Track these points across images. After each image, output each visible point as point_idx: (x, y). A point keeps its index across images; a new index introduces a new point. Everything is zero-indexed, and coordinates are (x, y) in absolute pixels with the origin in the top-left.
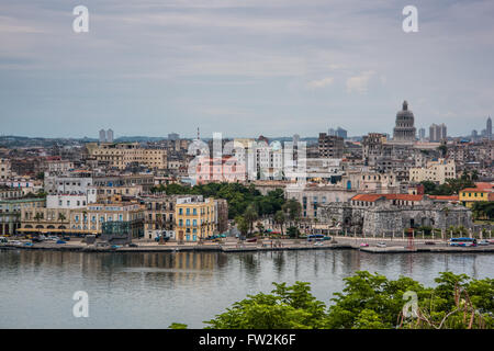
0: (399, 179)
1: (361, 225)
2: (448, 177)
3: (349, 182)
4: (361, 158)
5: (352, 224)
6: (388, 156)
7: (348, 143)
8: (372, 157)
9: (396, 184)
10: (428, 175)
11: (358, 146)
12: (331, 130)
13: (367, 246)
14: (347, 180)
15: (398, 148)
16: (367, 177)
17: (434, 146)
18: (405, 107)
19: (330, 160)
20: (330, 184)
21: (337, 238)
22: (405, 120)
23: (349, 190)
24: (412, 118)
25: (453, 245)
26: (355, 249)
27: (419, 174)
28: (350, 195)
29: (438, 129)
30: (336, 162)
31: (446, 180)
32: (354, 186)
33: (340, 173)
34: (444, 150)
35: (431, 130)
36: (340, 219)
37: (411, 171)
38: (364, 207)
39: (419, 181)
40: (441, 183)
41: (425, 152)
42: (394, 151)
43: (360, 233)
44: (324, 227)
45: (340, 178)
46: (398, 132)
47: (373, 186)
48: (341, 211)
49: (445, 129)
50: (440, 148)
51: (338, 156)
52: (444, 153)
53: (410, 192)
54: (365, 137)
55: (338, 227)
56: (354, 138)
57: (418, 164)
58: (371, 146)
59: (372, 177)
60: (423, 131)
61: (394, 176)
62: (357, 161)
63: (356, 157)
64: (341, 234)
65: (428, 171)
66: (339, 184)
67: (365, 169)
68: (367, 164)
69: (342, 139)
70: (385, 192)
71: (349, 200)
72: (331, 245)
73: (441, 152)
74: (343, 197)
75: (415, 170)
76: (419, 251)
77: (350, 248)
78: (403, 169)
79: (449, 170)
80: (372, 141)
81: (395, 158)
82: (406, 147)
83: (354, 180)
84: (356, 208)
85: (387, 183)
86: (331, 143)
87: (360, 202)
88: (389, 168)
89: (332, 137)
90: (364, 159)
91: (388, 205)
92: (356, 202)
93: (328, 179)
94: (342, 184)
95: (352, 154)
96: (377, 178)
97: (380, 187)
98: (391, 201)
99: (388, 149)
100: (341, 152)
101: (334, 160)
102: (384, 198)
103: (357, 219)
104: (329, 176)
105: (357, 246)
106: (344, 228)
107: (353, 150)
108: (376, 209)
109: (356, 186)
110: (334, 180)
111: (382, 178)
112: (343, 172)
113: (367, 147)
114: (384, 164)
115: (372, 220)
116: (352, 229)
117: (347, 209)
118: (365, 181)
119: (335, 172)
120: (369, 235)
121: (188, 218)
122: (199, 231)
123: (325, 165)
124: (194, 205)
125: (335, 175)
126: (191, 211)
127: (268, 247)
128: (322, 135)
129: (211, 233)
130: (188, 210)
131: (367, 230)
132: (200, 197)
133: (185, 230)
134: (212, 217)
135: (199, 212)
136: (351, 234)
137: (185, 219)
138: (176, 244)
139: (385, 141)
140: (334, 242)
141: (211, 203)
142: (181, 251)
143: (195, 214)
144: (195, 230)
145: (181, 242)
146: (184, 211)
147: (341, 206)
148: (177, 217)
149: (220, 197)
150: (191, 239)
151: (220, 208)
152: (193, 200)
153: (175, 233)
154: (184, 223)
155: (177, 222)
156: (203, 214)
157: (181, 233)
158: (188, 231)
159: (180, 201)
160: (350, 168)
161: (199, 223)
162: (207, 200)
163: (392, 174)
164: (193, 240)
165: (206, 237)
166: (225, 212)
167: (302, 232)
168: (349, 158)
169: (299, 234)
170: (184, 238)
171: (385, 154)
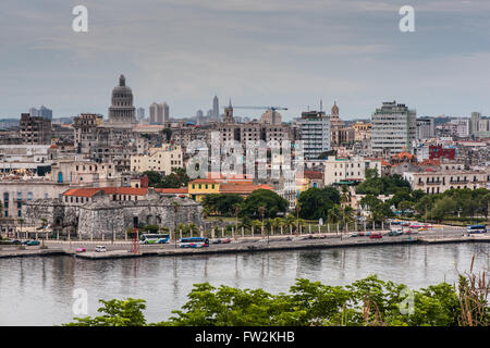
0: (119, 169)
1: (75, 225)
2: (174, 166)
3: (60, 174)
4: (72, 144)
5: (64, 225)
6: (105, 142)
7: (55, 126)
8: (86, 142)
9: (116, 175)
10: (152, 164)
11: (67, 129)
12: (33, 110)
13: (84, 251)
14: (57, 171)
15: (116, 131)
16: (81, 168)
17: (156, 129)
18: (122, 82)
19: (35, 146)
20: (36, 176)
21: (48, 242)
22: (122, 96)
23: (60, 183)
24: (131, 96)
25: (183, 247)
26: (69, 255)
27: (142, 164)
28: (62, 190)
29: (159, 108)
30: (44, 149)
31: (173, 169)
32: (66, 178)
33: (48, 163)
34: (168, 133)
35: (152, 109)
36: (50, 219)
37: (132, 159)
38: (80, 204)
39: (141, 171)
40: (168, 172)
41: (147, 136)
42: (111, 135)
43: (74, 236)
44: (31, 230)
45: (48, 169)
46: (114, 113)
47: (88, 179)
48: (51, 209)
49: (167, 109)
50: (164, 131)
51: (44, 142)
52: (168, 138)
53: (133, 184)
54: (76, 119)
55: (48, 230)
56: (61, 119)
57: (140, 151)
58: (85, 129)
59: (87, 167)
60: (142, 110)
61: (113, 166)
62: (67, 148)
63: (66, 143)
64: (52, 237)
65: (153, 158)
66: (47, 176)
67: (79, 158)
68: (79, 152)
69: (50, 121)
70: (104, 185)
71: (61, 195)
72: (40, 251)
73: (165, 136)
74: (54, 192)
75: (137, 158)
76: (145, 255)
77: (63, 254)
78: (122, 157)
79: (176, 158)
80: (85, 123)
81: (112, 144)
82: (125, 131)
83: (67, 171)
84: (69, 205)
85: (105, 174)
86: (36, 126)
87: (74, 198)
88: (107, 156)
89: (37, 118)
90: (76, 145)
91: (107, 201)
92: (69, 198)
93: (34, 170)
94: (51, 176)
95: (61, 139)
96: (93, 168)
97: (97, 179)
98: (111, 196)
99: (104, 133)
100: (48, 137)
101: (40, 146)
102: (102, 192)
103: (70, 219)
104: (34, 166)
105: (71, 252)
106: (55, 230)
107: (62, 134)
108: (94, 205)
109: (69, 179)
110: (42, 171)
111: (99, 167)
112: (52, 162)
113: (80, 130)
114: (100, 151)
115: (89, 220)
116: (64, 231)
117: (59, 206)
118: (80, 171)
119: (43, 162)
120: (86, 238)
123: (29, 153)
125: (42, 165)
128: (25, 116)
131: (83, 232)
136: (64, 237)
139: (100, 124)
140: (44, 247)
147: (50, 203)
160: (61, 156)
163: (110, 163)
167: (4, 236)
168: (58, 144)
169: (1, 238)
171: (101, 139)
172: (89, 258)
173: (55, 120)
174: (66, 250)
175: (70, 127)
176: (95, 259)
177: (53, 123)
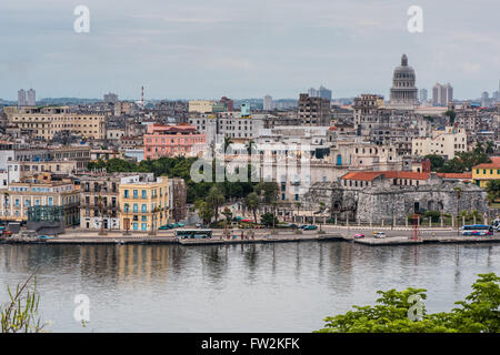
0: (400, 152)
1: (354, 210)
2: (458, 150)
3: (339, 156)
4: (352, 126)
5: (343, 209)
6: (385, 124)
7: (335, 107)
8: (366, 124)
9: (397, 159)
10: (435, 148)
11: (347, 111)
12: (312, 90)
13: (363, 236)
14: (336, 154)
15: (397, 113)
16: (360, 150)
17: (439, 111)
18: (404, 62)
19: (314, 128)
20: (314, 159)
21: (325, 227)
22: (404, 76)
23: (339, 166)
24: (413, 76)
25: (466, 234)
26: (347, 241)
27: (423, 147)
28: (341, 173)
29: (443, 89)
30: (322, 130)
31: (457, 153)
32: (345, 161)
33: (326, 145)
34: (451, 115)
35: (435, 90)
36: (329, 203)
37: (414, 142)
38: (359, 188)
39: (424, 154)
40: (451, 157)
41: (430, 119)
42: (392, 117)
43: (353, 221)
44: (308, 214)
45: (327, 152)
46: (396, 94)
47: (368, 162)
48: (329, 193)
49: (451, 90)
50: (447, 114)
51: (323, 123)
52: (452, 120)
53: (415, 168)
54: (357, 100)
55: (326, 214)
56: (340, 100)
57: (422, 133)
58: (365, 111)
59: (367, 150)
60: (425, 91)
61: (394, 150)
62: (346, 130)
63: (346, 125)
64: (330, 221)
65: (435, 142)
66: (326, 159)
67: (359, 140)
68: (359, 134)
69: (329, 102)
70: (384, 169)
71: (340, 179)
72: (317, 236)
73: (448, 118)
74: (332, 176)
75: (419, 141)
76: (426, 242)
77: (341, 239)
78: (403, 140)
79: (459, 142)
80: (366, 104)
81: (393, 126)
82: (407, 112)
83: (346, 154)
84: (348, 189)
85: (385, 158)
86: (314, 107)
87: (354, 182)
88: (388, 138)
89: (315, 99)
90: (356, 127)
91: (387, 185)
92: (348, 182)
94: (330, 159)
95: (341, 120)
96: (374, 151)
97: (377, 163)
98: (392, 180)
99: (385, 115)
100: (327, 118)
101: (319, 128)
102: (383, 176)
103: (349, 204)
104: (313, 148)
105: (349, 237)
106: (333, 214)
107: (342, 116)
108: (373, 190)
109: (348, 162)
110: (320, 153)
111: (380, 150)
112: (331, 144)
113: (360, 111)
114: (381, 133)
115: (368, 205)
116: (343, 216)
117: (337, 190)
118: (360, 155)
119: (321, 144)
120: (365, 223)
121: (135, 201)
122: (149, 219)
123: (308, 135)
124: (143, 185)
125: (320, 147)
126: (140, 194)
127: (239, 239)
128: (303, 97)
129: (164, 223)
130: (136, 192)
131: (362, 217)
132: (150, 175)
133: (131, 218)
134: (166, 201)
135: (149, 194)
136: (342, 222)
137: (131, 203)
138: (121, 235)
139: (381, 105)
140: (321, 232)
141: (164, 183)
142: (127, 243)
143: (144, 197)
144: (144, 218)
145: (127, 232)
146: (131, 193)
147: (329, 186)
148: (121, 201)
149: (176, 176)
150: (140, 229)
151: (175, 190)
152: (141, 179)
153: (119, 221)
154: (131, 208)
155: (122, 207)
156: (154, 197)
157: (127, 220)
158: (136, 218)
159: (125, 181)
160: (340, 138)
161: (149, 209)
162: (159, 180)
163: (391, 146)
164: (142, 230)
165: (158, 226)
166: (183, 194)
167: (281, 220)
168: (337, 126)
169: (277, 222)
170: (132, 228)
171: (382, 121)
172: (368, 245)
173: (334, 101)
174: (344, 236)
175: (349, 108)
176: (374, 245)
177: (332, 103)
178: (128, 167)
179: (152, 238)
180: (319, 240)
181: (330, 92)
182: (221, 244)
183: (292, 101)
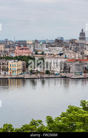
0: (81, 54)
1: (70, 69)
3: (66, 55)
4: (69, 47)
5: (66, 69)
7: (64, 42)
8: (72, 47)
9: (81, 56)
12: (59, 38)
13: (72, 76)
14: (65, 55)
15: (81, 44)
16: (71, 54)
18: (82, 30)
19: (59, 48)
20: (59, 56)
22: (82, 34)
23: (66, 58)
24: (85, 34)
27: (87, 53)
28: (66, 60)
30: (61, 48)
32: (67, 56)
33: (62, 52)
36: (63, 67)
37: (85, 51)
38: (71, 63)
39: (87, 55)
42: (79, 45)
43: (69, 72)
45: (62, 54)
46: (80, 39)
47: (73, 57)
48: (63, 65)
51: (61, 46)
53: (85, 58)
54: (70, 40)
55: (62, 70)
56: (66, 40)
57: (87, 49)
58: (72, 43)
59: (73, 53)
62: (67, 48)
63: (67, 47)
64: (63, 72)
66: (62, 56)
67: (71, 51)
68: (71, 49)
69: (63, 41)
70: (77, 58)
71: (66, 61)
72: (60, 76)
74: (64, 60)
77: (66, 77)
78: (82, 51)
80: (72, 41)
81: (80, 47)
82: (83, 43)
83: (67, 55)
84: (68, 64)
85: (78, 56)
86: (59, 42)
87: (69, 62)
88: (78, 50)
89: (59, 40)
90: (70, 47)
91: (78, 63)
92: (68, 62)
93: (59, 54)
94: (63, 56)
95: (66, 46)
96: (75, 54)
97: (75, 57)
98: (79, 61)
99: (77, 44)
100: (62, 45)
101: (60, 48)
102: (77, 60)
103: (68, 68)
104: (59, 53)
105: (68, 76)
106: (64, 70)
107: (66, 44)
108: (74, 64)
109: (68, 57)
110: (61, 54)
111: (76, 54)
112: (63, 52)
113: (71, 43)
114: (76, 49)
115: (73, 68)
116: (67, 71)
117: (65, 64)
118: (71, 55)
119: (61, 52)
120: (72, 73)
121: (13, 67)
122: (16, 72)
123: (57, 50)
124: (15, 63)
125: (61, 53)
126: (14, 65)
127: (40, 77)
128: (56, 40)
129: (20, 73)
130: (13, 65)
131: (72, 71)
132: (17, 61)
133: (12, 72)
134: (21, 67)
135: (16, 65)
136: (66, 72)
137: (12, 68)
138: (9, 76)
139: (76, 42)
140: (61, 75)
141: (20, 63)
142: (11, 78)
143: (15, 66)
144: (15, 72)
145: (11, 75)
146: (12, 65)
147: (63, 63)
148: (9, 67)
149: (23, 61)
150: (14, 74)
151: (23, 64)
152: (14, 62)
153: (9, 72)
154: (12, 69)
155: (9, 69)
156: (18, 66)
157: (11, 72)
158: (13, 72)
159: (10, 62)
160: (66, 50)
161: (16, 69)
162: (19, 62)
163: (79, 52)
164: (15, 75)
165: (19, 74)
166: (25, 65)
167: (51, 72)
168: (65, 47)
169: (50, 73)
170: (12, 74)
171: (77, 46)
172: (73, 78)
173: (64, 40)
174: (67, 76)
175: (68, 42)
176: (75, 78)
177: (64, 41)
178: (11, 58)
179: (17, 77)
180: (60, 77)
181: (63, 38)
182: (35, 78)
183: (53, 40)
